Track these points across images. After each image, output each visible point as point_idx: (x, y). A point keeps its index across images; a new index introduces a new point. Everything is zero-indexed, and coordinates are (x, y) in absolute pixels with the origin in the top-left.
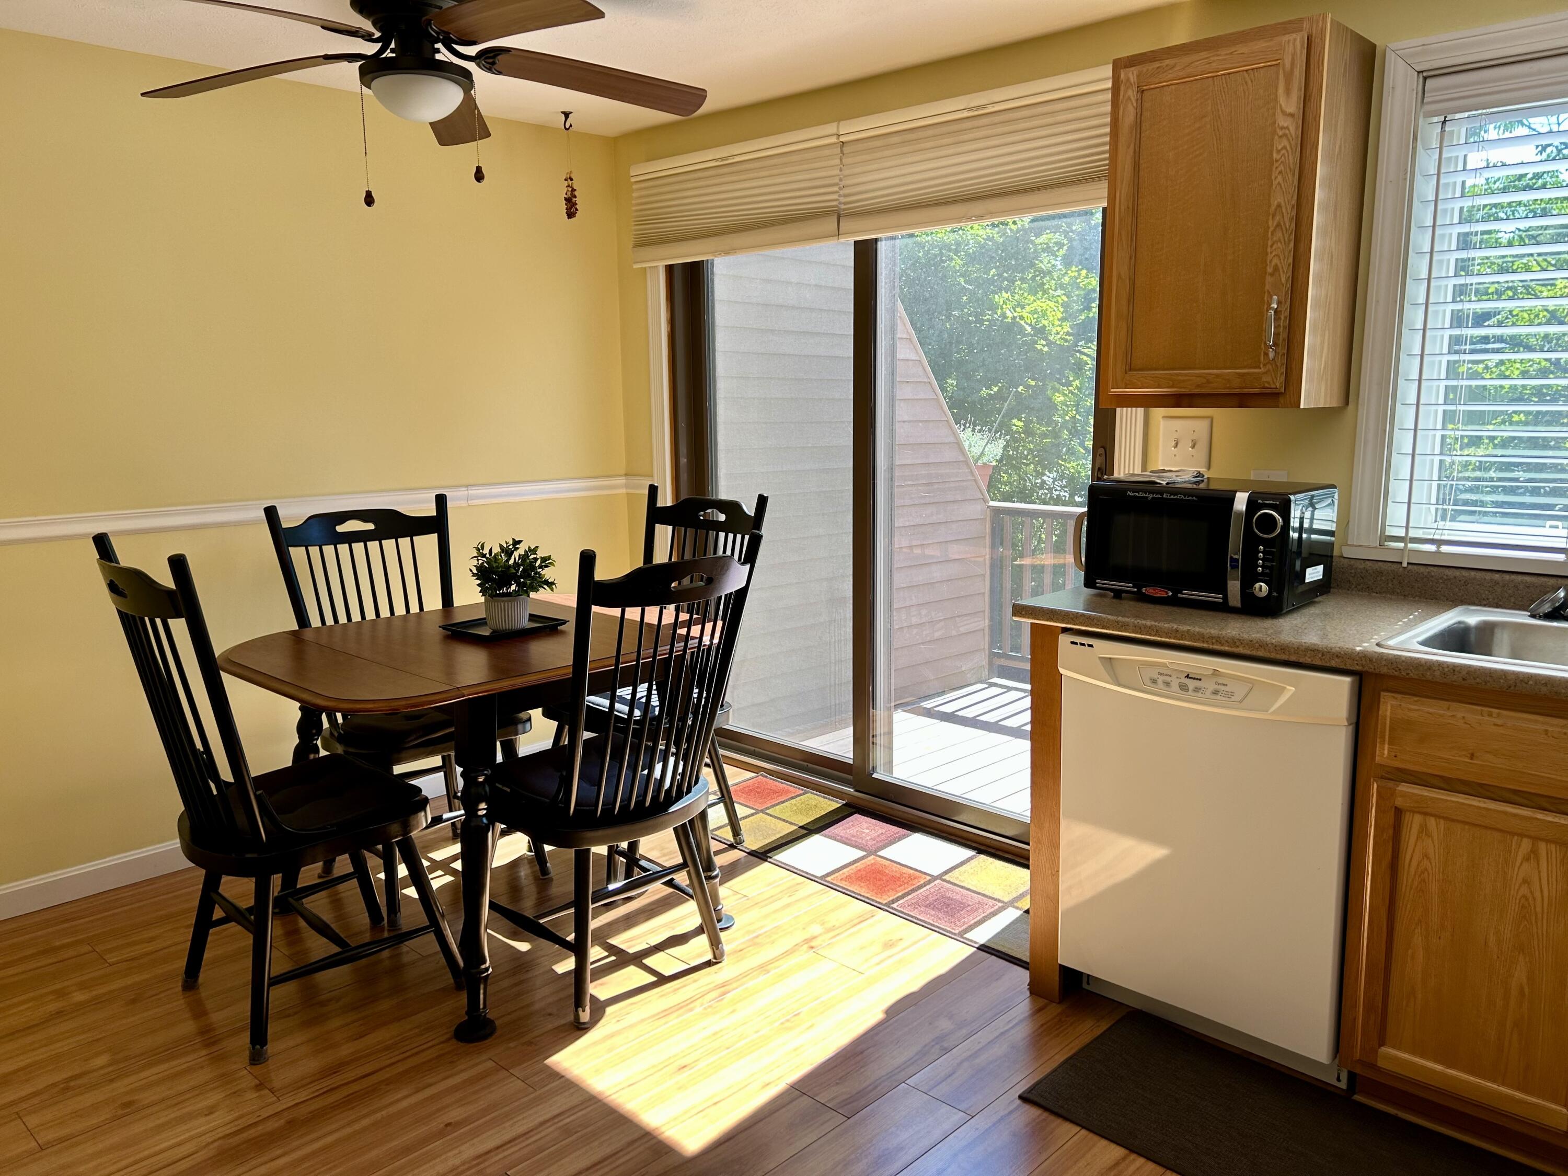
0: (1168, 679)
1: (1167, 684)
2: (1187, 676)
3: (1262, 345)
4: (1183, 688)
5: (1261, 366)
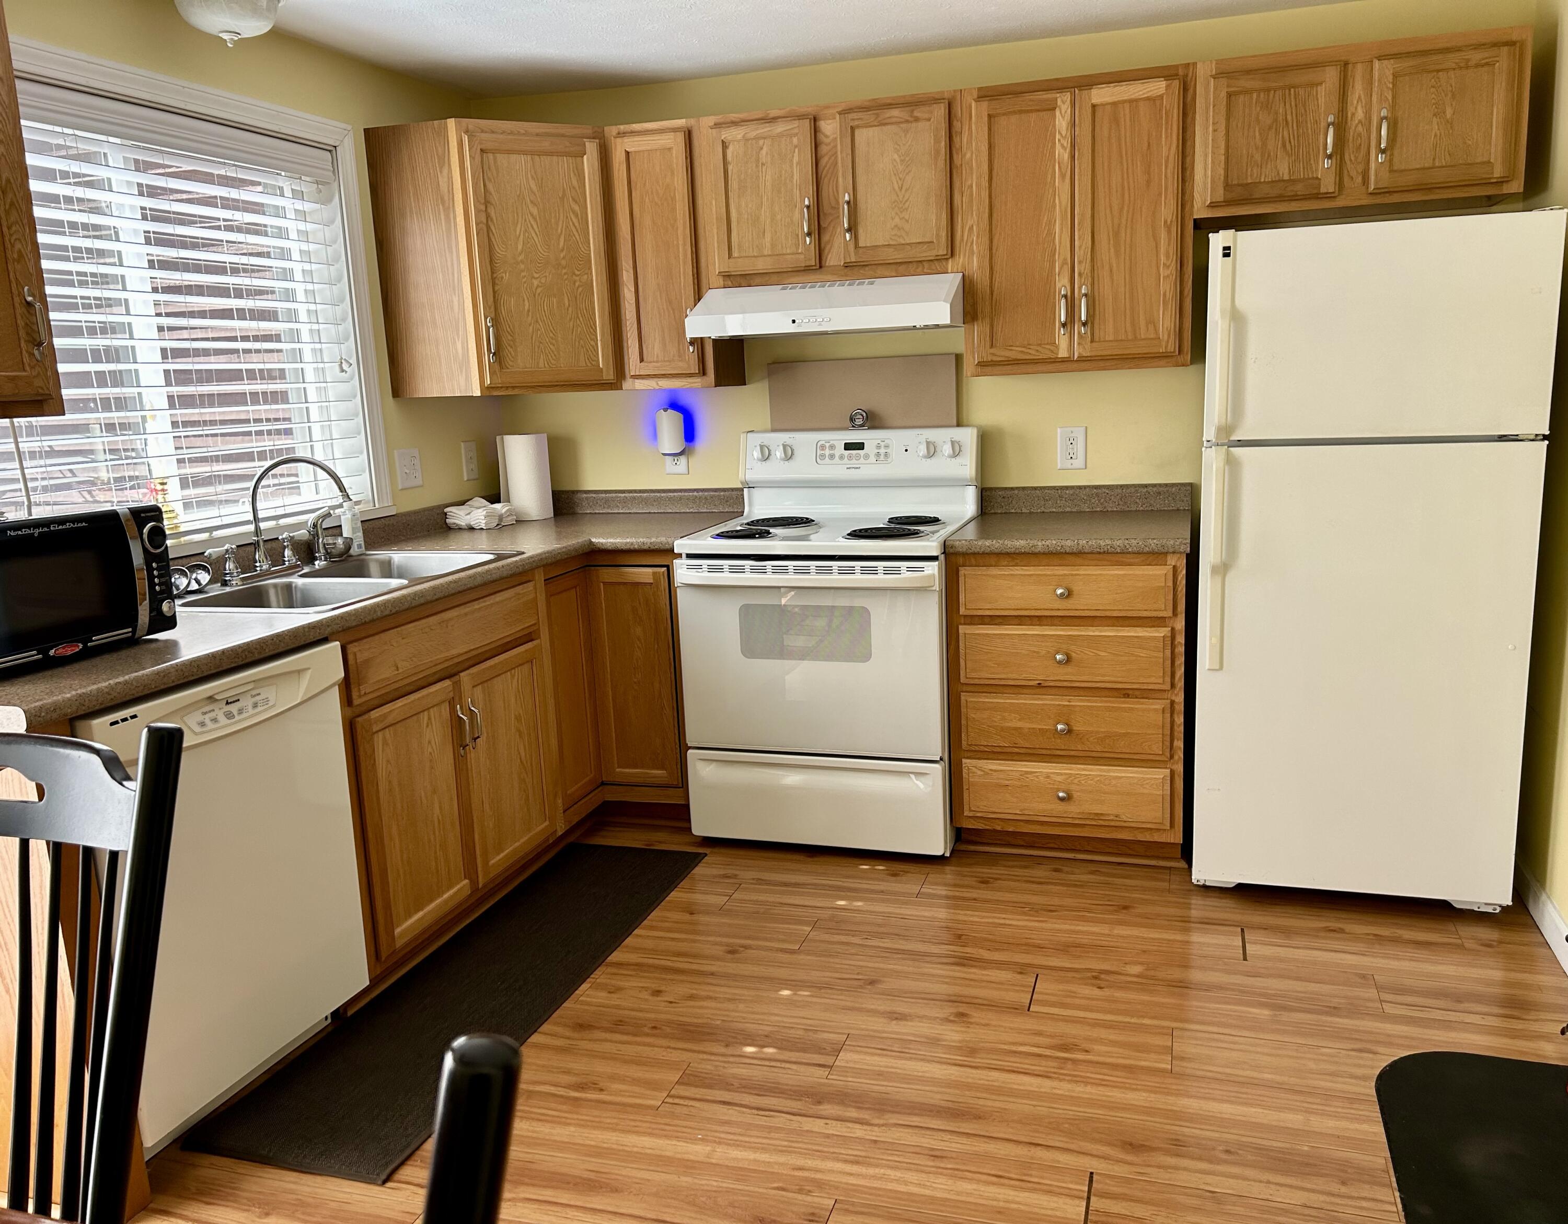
0: (212, 715)
1: (215, 720)
2: (227, 703)
3: (23, 344)
4: (229, 716)
5: (28, 368)
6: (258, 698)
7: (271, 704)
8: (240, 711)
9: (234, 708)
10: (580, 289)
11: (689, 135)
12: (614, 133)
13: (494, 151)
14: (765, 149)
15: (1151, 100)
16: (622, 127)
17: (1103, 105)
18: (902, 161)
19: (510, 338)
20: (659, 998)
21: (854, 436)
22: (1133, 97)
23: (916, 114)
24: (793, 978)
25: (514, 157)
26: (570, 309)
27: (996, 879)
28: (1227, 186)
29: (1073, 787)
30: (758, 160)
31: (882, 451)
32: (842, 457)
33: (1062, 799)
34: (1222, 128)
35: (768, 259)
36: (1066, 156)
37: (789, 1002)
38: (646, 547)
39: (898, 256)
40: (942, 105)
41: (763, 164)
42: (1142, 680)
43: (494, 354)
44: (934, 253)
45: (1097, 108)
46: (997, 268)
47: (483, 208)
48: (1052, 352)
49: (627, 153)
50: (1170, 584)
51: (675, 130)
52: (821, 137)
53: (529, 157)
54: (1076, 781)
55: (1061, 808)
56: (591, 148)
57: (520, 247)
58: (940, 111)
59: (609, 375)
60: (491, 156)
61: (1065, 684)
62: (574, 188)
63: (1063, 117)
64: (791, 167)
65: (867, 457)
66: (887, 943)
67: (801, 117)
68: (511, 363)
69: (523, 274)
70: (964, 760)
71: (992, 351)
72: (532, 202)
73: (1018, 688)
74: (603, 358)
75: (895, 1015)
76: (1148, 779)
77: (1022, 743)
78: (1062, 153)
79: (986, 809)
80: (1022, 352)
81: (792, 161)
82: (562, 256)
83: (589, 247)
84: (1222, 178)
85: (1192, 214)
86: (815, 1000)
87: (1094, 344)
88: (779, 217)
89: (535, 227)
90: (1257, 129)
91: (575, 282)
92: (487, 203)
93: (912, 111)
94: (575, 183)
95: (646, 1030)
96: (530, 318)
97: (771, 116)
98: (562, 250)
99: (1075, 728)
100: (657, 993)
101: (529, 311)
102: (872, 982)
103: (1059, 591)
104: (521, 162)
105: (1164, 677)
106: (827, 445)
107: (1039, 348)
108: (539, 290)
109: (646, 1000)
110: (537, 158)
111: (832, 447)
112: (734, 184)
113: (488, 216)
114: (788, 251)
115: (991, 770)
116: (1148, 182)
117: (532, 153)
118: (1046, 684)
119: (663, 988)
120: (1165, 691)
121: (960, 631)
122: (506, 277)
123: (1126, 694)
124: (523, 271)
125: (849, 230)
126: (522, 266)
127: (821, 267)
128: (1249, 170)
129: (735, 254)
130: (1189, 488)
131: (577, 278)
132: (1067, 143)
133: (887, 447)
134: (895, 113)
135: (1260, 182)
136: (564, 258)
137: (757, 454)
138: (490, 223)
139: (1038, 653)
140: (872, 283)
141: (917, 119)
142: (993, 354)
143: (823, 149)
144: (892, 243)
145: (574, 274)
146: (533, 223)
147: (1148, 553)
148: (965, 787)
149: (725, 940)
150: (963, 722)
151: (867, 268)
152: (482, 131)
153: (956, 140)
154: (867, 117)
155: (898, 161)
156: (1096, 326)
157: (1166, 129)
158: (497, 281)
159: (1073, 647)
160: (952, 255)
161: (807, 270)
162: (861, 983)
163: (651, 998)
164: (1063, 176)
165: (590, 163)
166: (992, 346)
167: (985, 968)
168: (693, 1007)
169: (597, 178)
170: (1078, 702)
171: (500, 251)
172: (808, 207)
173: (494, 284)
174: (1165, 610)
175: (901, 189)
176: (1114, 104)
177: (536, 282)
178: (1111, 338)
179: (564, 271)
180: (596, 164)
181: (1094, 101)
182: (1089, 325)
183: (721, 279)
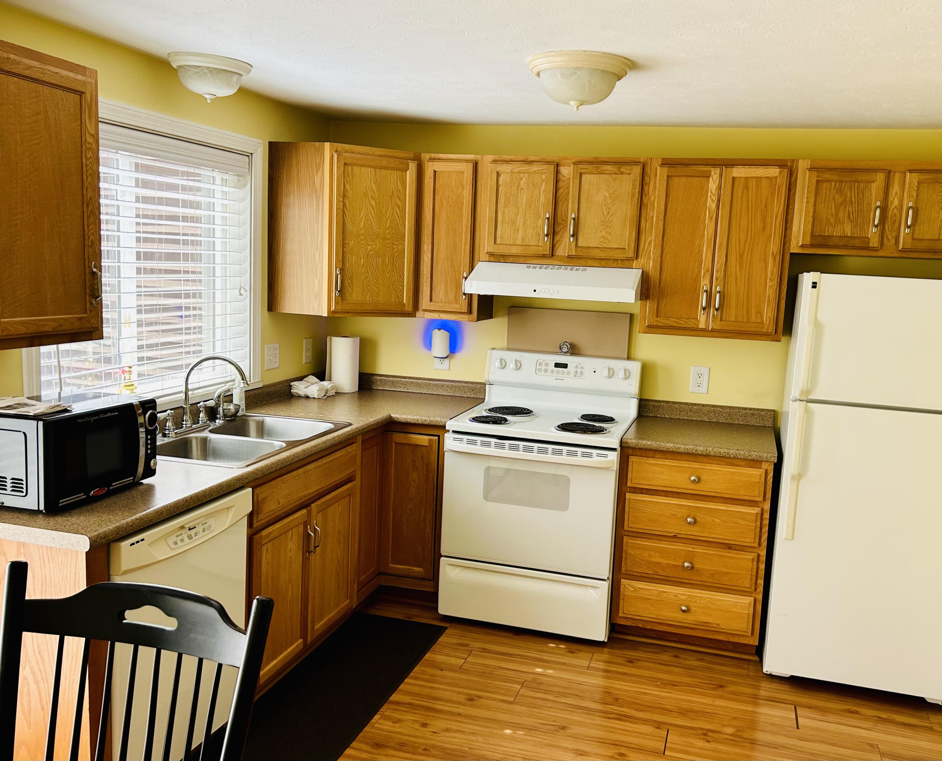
0: (181, 537)
1: (182, 540)
2: (190, 529)
3: (87, 297)
4: (190, 537)
5: (88, 312)
6: (205, 525)
7: (212, 528)
8: (196, 534)
9: (192, 532)
10: (397, 254)
11: (476, 165)
12: (428, 158)
13: (352, 165)
14: (524, 179)
15: (769, 178)
16: (433, 155)
17: (739, 178)
18: (610, 197)
19: (350, 281)
20: (426, 729)
21: (562, 359)
22: (759, 175)
23: (622, 170)
24: (512, 721)
25: (364, 169)
26: (389, 265)
27: (638, 660)
28: (813, 236)
29: (692, 604)
30: (518, 186)
31: (579, 370)
32: (552, 372)
33: (684, 611)
34: (812, 200)
35: (520, 247)
36: (714, 206)
37: (511, 738)
38: (426, 423)
39: (603, 255)
40: (639, 166)
41: (522, 189)
42: (741, 539)
43: (339, 291)
44: (626, 255)
45: (736, 179)
46: (664, 269)
47: (341, 199)
48: (695, 324)
49: (435, 172)
50: (763, 481)
51: (467, 161)
52: (560, 176)
53: (373, 170)
54: (694, 600)
55: (681, 617)
56: (413, 166)
57: (362, 226)
58: (637, 170)
59: (409, 308)
60: (350, 167)
61: (693, 537)
62: (399, 191)
63: (714, 183)
64: (540, 193)
65: (569, 373)
66: (571, 701)
67: (549, 163)
68: (349, 297)
69: (362, 242)
70: (622, 580)
71: (657, 319)
72: (372, 198)
73: (661, 537)
74: (406, 298)
75: (580, 752)
76: (740, 603)
77: (661, 572)
78: (711, 204)
79: (634, 613)
80: (676, 322)
81: (540, 189)
82: (387, 232)
83: (405, 228)
84: (810, 231)
85: (789, 249)
86: (526, 737)
87: (722, 322)
88: (529, 223)
89: (373, 213)
90: (833, 204)
91: (394, 249)
92: (344, 196)
93: (620, 168)
94: (400, 188)
95: (420, 751)
96: (364, 270)
97: (530, 160)
98: (388, 229)
99: (695, 566)
100: (425, 725)
101: (363, 265)
102: (563, 728)
103: (692, 478)
104: (368, 172)
105: (755, 539)
106: (544, 363)
107: (687, 321)
108: (371, 253)
109: (417, 729)
110: (378, 170)
111: (547, 364)
112: (502, 199)
113: (344, 205)
114: (532, 244)
115: (640, 588)
116: (764, 228)
117: (375, 167)
118: (680, 536)
119: (428, 722)
120: (754, 547)
121: (627, 497)
122: (351, 243)
123: (730, 547)
124: (362, 240)
125: (573, 236)
126: (362, 237)
127: (552, 255)
128: (827, 227)
129: (498, 241)
130: (773, 413)
131: (395, 247)
132: (715, 198)
133: (582, 368)
134: (609, 168)
135: (833, 236)
136: (388, 234)
137: (497, 364)
138: (345, 210)
139: (676, 515)
140: (586, 270)
141: (622, 173)
142: (658, 321)
143: (561, 184)
144: (599, 246)
145: (394, 244)
146: (371, 210)
147: (750, 460)
148: (621, 598)
149: (465, 691)
150: (624, 555)
151: (581, 260)
152: (346, 152)
153: (646, 188)
154: (590, 167)
155: (608, 197)
156: (724, 311)
157: (777, 198)
158: (345, 245)
159: (698, 514)
160: (637, 258)
161: (544, 256)
162: (556, 728)
163: (421, 728)
164: (711, 218)
165: (410, 175)
166: (657, 317)
167: (635, 723)
168: (448, 737)
169: (414, 185)
170: (699, 550)
171: (349, 226)
172: (548, 219)
173: (343, 247)
174: (759, 497)
175: (608, 214)
176: (747, 178)
177: (369, 248)
178: (733, 320)
179: (388, 242)
180: (414, 177)
181: (734, 175)
182: (720, 310)
183: (487, 255)
